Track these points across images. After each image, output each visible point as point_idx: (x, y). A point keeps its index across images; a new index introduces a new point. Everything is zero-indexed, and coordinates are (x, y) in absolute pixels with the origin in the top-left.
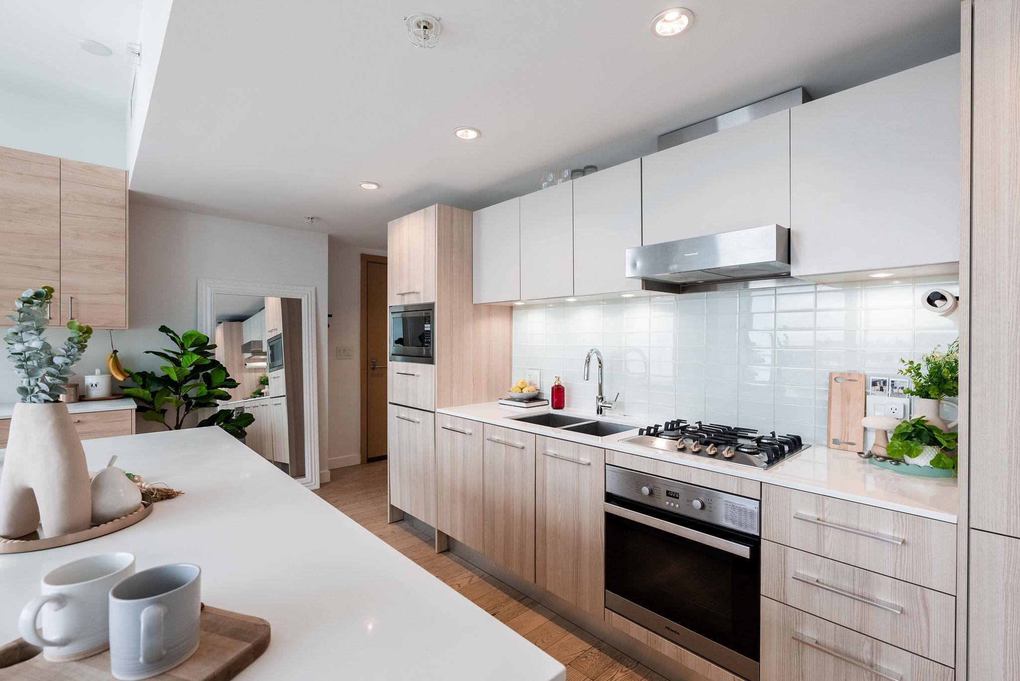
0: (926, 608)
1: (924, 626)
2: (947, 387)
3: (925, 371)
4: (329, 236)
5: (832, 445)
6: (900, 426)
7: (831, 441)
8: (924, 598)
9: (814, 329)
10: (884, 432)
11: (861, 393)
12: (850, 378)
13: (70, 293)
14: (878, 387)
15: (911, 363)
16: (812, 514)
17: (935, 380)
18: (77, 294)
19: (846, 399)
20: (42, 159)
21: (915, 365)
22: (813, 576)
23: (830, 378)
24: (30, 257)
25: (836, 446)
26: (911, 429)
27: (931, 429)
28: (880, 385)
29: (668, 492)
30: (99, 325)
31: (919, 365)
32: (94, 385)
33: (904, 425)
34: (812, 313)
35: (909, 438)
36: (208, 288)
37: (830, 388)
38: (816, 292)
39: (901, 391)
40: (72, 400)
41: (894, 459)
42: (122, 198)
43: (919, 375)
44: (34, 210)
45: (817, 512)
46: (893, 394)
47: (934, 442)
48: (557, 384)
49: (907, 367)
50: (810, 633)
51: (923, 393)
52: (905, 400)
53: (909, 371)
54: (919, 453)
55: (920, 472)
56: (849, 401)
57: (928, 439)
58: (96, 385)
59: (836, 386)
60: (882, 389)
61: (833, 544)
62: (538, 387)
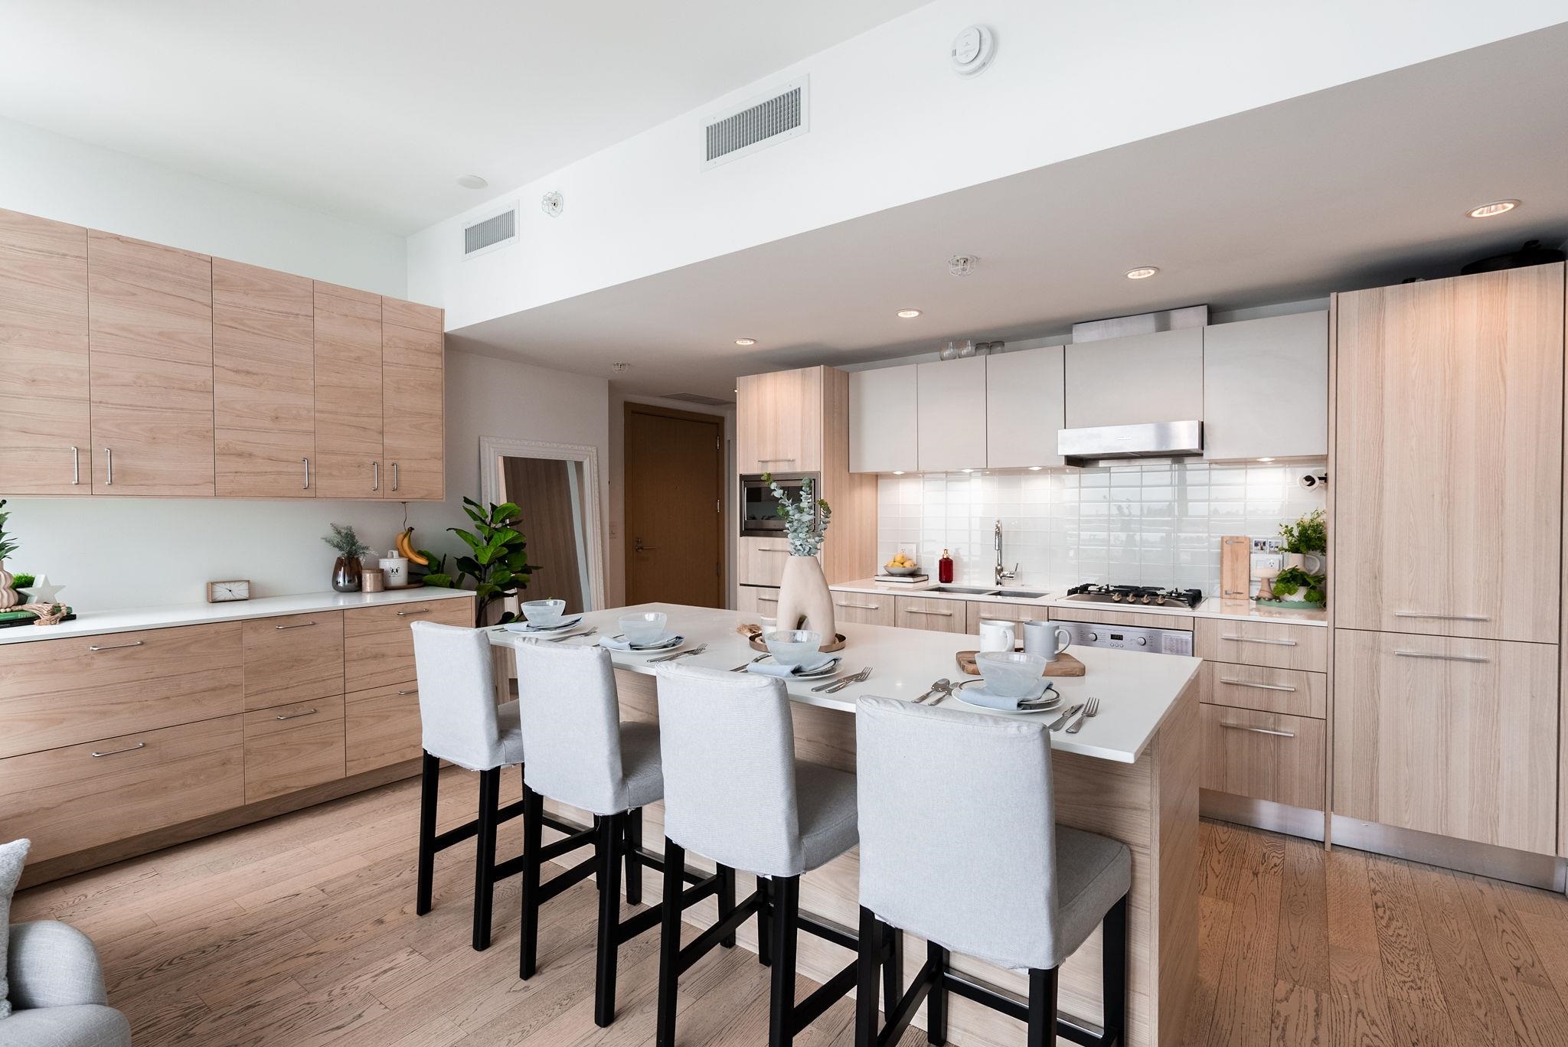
0: (1309, 684)
1: (1308, 698)
2: (1312, 543)
3: (1296, 533)
4: (609, 381)
5: (1225, 596)
6: (1281, 574)
7: (1224, 593)
8: (1308, 678)
9: (1208, 500)
10: (1266, 581)
11: (1246, 552)
12: (1236, 541)
13: (392, 459)
14: (1259, 547)
15: (1287, 527)
16: (1233, 636)
17: (1303, 539)
18: (398, 459)
19: (1235, 557)
20: (366, 297)
21: (1289, 528)
22: (1234, 679)
23: (1222, 541)
24: (357, 415)
25: (1228, 596)
26: (1289, 576)
27: (1303, 574)
28: (1261, 545)
29: (1112, 635)
30: (419, 496)
31: (1292, 528)
32: (395, 571)
33: (1283, 573)
34: (1207, 487)
35: (1289, 581)
36: (492, 450)
37: (1222, 549)
38: (1210, 469)
39: (1277, 549)
40: (380, 589)
41: (1276, 597)
42: (437, 342)
43: (1292, 535)
44: (359, 358)
45: (1237, 632)
46: (1270, 552)
47: (1305, 583)
48: (945, 557)
49: (1284, 530)
50: (1231, 721)
51: (1294, 549)
52: (1279, 557)
53: (1286, 533)
54: (1296, 591)
55: (1297, 606)
56: (1237, 560)
57: (1301, 582)
58: (397, 571)
59: (1227, 548)
60: (1262, 549)
61: (1247, 655)
62: (915, 561)
